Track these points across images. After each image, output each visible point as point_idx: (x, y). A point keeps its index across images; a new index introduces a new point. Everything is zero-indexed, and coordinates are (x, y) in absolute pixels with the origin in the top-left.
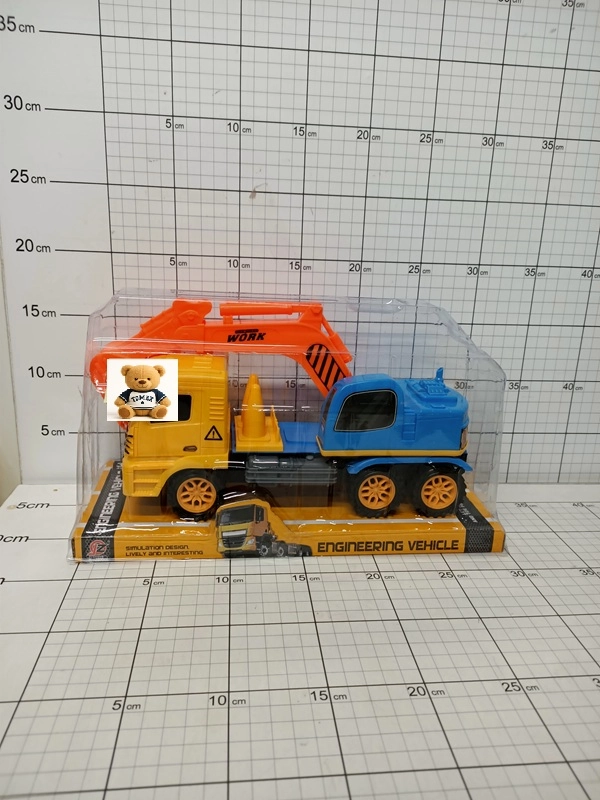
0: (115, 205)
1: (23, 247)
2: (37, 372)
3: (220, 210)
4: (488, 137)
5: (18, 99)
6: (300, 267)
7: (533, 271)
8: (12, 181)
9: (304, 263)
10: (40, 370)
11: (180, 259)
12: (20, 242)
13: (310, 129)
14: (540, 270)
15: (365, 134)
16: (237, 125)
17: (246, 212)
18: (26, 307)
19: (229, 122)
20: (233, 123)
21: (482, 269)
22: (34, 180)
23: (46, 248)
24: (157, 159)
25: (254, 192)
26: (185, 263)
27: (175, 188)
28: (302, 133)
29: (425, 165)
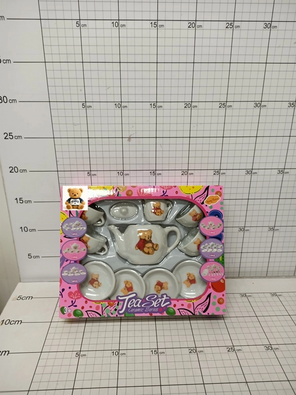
0: (58, 148)
1: (13, 171)
2: (24, 229)
3: (112, 148)
4: (257, 103)
5: (5, 98)
6: (155, 174)
7: (282, 171)
8: (5, 138)
9: (157, 172)
10: (26, 228)
11: (92, 173)
12: (11, 168)
13: (159, 104)
14: (286, 171)
15: (189, 105)
16: (120, 105)
17: (126, 148)
18: (16, 199)
19: (115, 103)
20: (117, 103)
21: (254, 171)
22: (16, 138)
23: (25, 170)
24: (78, 124)
25: (130, 138)
26: (95, 175)
27: (88, 138)
28: (154, 106)
29: (222, 120)
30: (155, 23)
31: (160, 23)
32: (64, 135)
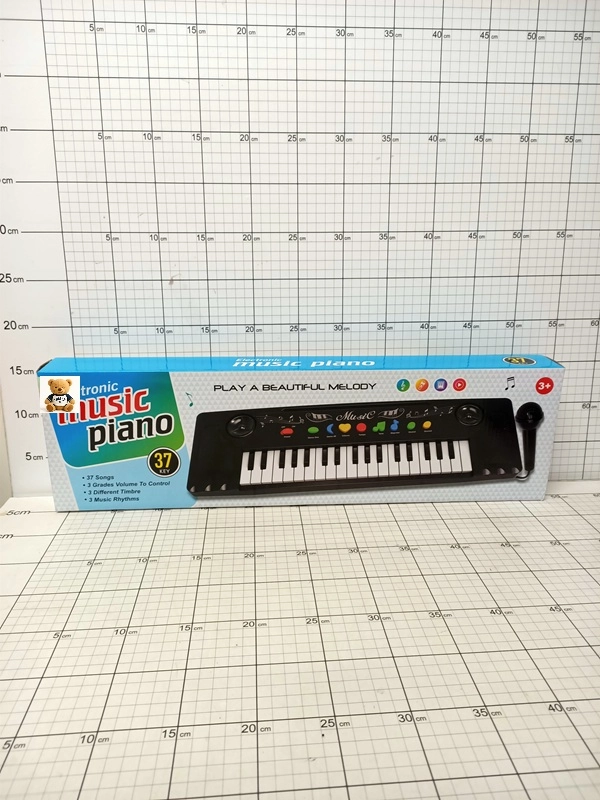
0: (73, 295)
1: (9, 327)
2: (22, 414)
3: (148, 294)
4: (339, 234)
5: (3, 228)
6: (209, 331)
7: (383, 326)
9: (212, 328)
10: (24, 413)
11: (121, 329)
12: (7, 323)
13: (208, 236)
14: (388, 325)
15: (249, 237)
16: (157, 236)
17: (167, 294)
18: (12, 368)
19: (151, 234)
20: (153, 235)
21: (345, 326)
22: (15, 280)
23: (25, 326)
24: (101, 262)
25: (172, 280)
26: (125, 332)
27: (115, 280)
28: (203, 239)
29: (294, 256)
30: (199, 135)
31: (204, 135)
32: (81, 276)
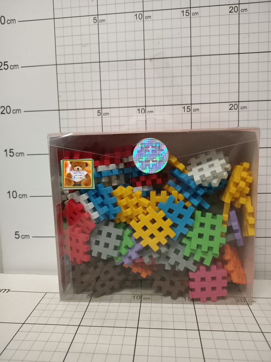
0: (61, 78)
1: (5, 112)
2: (13, 194)
3: (131, 74)
5: (2, 18)
6: (190, 110)
9: (194, 107)
10: (14, 193)
11: (104, 111)
12: (3, 108)
13: (193, 10)
15: (235, 8)
16: (141, 15)
17: (149, 73)
18: (6, 151)
19: (135, 13)
20: (138, 14)
22: (12, 67)
23: (19, 111)
24: (88, 44)
25: (154, 59)
26: (108, 114)
27: (100, 62)
28: (187, 14)
32: (69, 60)
